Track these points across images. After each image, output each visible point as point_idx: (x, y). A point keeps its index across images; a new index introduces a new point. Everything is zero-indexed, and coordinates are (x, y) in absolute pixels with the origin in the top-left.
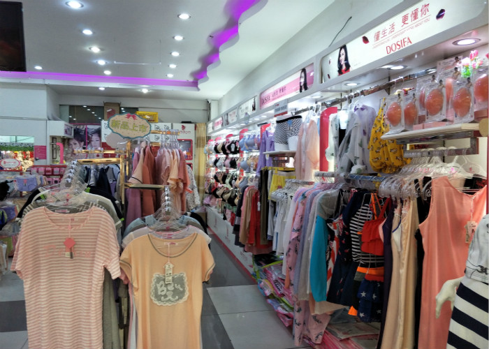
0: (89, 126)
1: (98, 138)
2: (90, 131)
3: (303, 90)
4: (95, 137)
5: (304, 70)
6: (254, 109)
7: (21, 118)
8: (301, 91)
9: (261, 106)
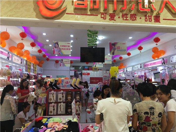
0: (78, 72)
1: (81, 76)
2: (78, 74)
3: (163, 64)
4: (80, 76)
5: (163, 59)
6: (141, 67)
7: (63, 70)
8: (162, 64)
9: (144, 67)
